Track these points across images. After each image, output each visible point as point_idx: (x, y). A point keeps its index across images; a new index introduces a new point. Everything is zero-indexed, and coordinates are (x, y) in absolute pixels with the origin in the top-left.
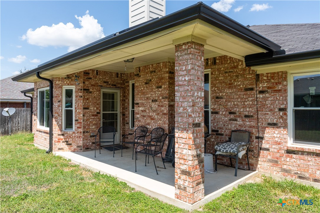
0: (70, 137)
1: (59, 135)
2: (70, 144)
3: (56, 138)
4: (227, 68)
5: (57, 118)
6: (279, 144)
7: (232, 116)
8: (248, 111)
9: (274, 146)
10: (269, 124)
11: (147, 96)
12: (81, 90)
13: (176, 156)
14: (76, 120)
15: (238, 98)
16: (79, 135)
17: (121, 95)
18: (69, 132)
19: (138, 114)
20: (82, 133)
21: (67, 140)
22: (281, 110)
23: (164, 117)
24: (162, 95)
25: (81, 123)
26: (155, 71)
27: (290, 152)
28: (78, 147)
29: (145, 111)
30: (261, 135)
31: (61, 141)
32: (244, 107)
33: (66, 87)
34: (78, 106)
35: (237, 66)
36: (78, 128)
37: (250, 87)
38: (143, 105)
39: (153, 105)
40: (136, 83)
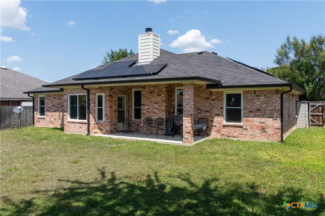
0: (102, 125)
1: (94, 124)
2: (102, 130)
3: (93, 126)
4: (197, 87)
5: (93, 114)
6: (220, 123)
7: (199, 111)
8: (207, 109)
9: (218, 125)
10: (216, 115)
11: (151, 100)
12: (108, 96)
14: (105, 115)
15: (202, 103)
16: (107, 124)
17: (127, 98)
18: (101, 122)
19: (144, 110)
20: (109, 122)
21: (100, 127)
22: (221, 108)
23: (163, 112)
24: (161, 100)
25: (108, 116)
26: (156, 86)
27: (224, 126)
28: (107, 131)
29: (149, 109)
30: (212, 120)
31: (96, 128)
32: (205, 107)
33: (98, 94)
34: (107, 106)
35: (202, 87)
36: (107, 119)
37: (208, 97)
38: (148, 105)
39: (155, 105)
40: (142, 92)
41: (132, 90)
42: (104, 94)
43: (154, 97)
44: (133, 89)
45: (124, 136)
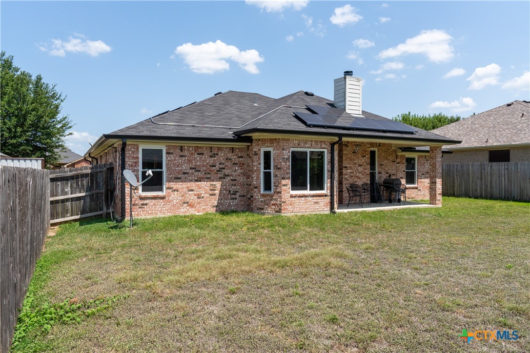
7: (388, 175)
10: (400, 178)
15: (390, 166)
19: (347, 175)
22: (404, 171)
24: (365, 162)
26: (360, 145)
29: (353, 173)
32: (392, 170)
35: (390, 149)
37: (394, 160)
39: (359, 168)
43: (359, 158)
45: (362, 207)
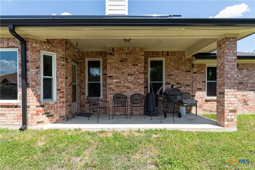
0: (51, 107)
1: (37, 107)
2: (52, 116)
3: (34, 110)
4: (176, 59)
5: (35, 87)
6: (202, 98)
7: (179, 85)
8: (188, 82)
9: (200, 99)
10: (198, 89)
11: (122, 71)
12: (63, 58)
13: (225, 103)
14: (58, 90)
15: (182, 76)
16: (61, 105)
17: (79, 69)
18: (50, 102)
19: (112, 85)
20: (65, 103)
21: (48, 111)
22: (203, 82)
23: (140, 86)
24: (138, 71)
25: (63, 92)
26: (131, 53)
27: (207, 101)
28: (61, 117)
29: (120, 82)
30: (194, 95)
32: (186, 80)
33: (44, 53)
34: (60, 74)
35: (182, 58)
36: (60, 97)
37: (189, 70)
38: (117, 78)
39: (129, 78)
40: (108, 60)
41: (84, 59)
42: (55, 54)
43: (128, 67)
44: (86, 59)
